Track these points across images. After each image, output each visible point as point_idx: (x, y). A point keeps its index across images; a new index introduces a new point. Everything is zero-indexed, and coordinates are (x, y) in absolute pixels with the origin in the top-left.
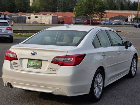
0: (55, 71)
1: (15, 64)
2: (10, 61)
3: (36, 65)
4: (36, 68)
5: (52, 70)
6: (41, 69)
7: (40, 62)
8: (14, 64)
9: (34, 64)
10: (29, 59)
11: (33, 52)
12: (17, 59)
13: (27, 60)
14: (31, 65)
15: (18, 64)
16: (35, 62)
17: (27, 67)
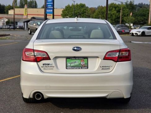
0: (109, 69)
1: (46, 66)
2: (36, 63)
3: (80, 64)
4: (80, 68)
5: (104, 68)
6: (88, 68)
7: (86, 60)
8: (44, 66)
9: (77, 64)
10: (68, 58)
11: (76, 47)
12: (50, 59)
13: (65, 59)
14: (72, 65)
15: (51, 65)
16: (77, 60)
17: (67, 69)
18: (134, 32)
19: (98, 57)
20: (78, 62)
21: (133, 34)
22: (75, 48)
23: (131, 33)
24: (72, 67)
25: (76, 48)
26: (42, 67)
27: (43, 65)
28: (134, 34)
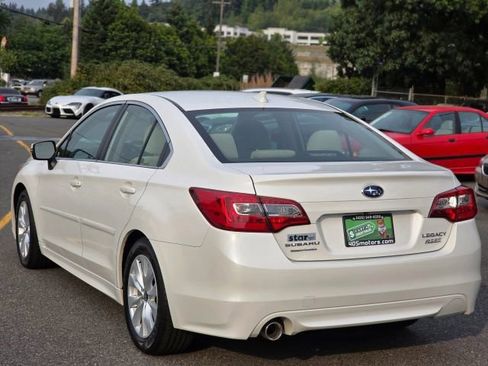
0: (439, 240)
1: (298, 242)
2: (271, 234)
3: (376, 231)
4: (379, 242)
5: (430, 238)
6: (394, 242)
7: (387, 220)
8: (294, 243)
9: (369, 231)
10: (347, 217)
12: (309, 223)
14: (359, 235)
15: (311, 239)
16: (369, 222)
17: (347, 245)
18: (61, 107)
19: (413, 211)
20: (370, 227)
21: (57, 110)
22: (368, 188)
23: (49, 109)
24: (360, 240)
25: (370, 190)
26: (287, 245)
27: (291, 239)
28: (62, 113)
